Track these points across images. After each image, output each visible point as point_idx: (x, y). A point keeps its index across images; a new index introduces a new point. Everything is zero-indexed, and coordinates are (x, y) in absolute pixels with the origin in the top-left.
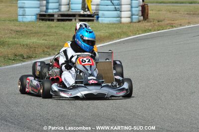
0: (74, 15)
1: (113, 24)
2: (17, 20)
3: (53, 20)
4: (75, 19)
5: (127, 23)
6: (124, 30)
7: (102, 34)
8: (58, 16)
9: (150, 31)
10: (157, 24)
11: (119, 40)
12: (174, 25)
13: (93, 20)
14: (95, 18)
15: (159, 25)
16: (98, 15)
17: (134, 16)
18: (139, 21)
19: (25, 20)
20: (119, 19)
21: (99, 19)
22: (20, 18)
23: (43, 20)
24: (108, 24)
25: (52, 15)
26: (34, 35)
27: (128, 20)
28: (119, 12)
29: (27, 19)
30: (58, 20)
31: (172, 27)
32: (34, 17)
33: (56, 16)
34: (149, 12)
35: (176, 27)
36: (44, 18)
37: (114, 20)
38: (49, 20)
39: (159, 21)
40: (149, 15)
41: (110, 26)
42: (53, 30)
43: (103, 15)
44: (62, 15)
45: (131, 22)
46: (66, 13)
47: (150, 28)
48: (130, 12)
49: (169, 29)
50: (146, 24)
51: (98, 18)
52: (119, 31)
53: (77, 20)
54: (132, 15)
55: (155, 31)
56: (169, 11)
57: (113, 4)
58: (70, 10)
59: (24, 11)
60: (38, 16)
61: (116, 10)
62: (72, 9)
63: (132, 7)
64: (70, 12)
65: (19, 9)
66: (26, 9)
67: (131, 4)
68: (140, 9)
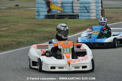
0: (66, 16)
1: (88, 20)
2: (35, 18)
3: (54, 18)
4: (66, 18)
5: (94, 20)
7: (84, 25)
8: (57, 16)
10: (110, 20)
13: (76, 18)
16: (78, 15)
19: (39, 18)
20: (90, 17)
22: (37, 17)
23: (49, 18)
24: (84, 20)
25: (54, 16)
27: (95, 18)
28: (89, 13)
29: (40, 17)
30: (57, 18)
32: (44, 17)
33: (56, 16)
34: (105, 14)
38: (52, 18)
41: (86, 21)
43: (81, 15)
44: (59, 16)
45: (96, 19)
46: (61, 14)
48: (95, 14)
51: (78, 17)
52: (92, 23)
53: (67, 18)
54: (97, 15)
56: (113, 13)
57: (87, 9)
58: (63, 13)
59: (39, 13)
60: (46, 16)
61: (88, 12)
62: (64, 12)
63: (96, 11)
64: (63, 14)
65: (36, 12)
66: (40, 12)
67: (96, 9)
68: (100, 11)
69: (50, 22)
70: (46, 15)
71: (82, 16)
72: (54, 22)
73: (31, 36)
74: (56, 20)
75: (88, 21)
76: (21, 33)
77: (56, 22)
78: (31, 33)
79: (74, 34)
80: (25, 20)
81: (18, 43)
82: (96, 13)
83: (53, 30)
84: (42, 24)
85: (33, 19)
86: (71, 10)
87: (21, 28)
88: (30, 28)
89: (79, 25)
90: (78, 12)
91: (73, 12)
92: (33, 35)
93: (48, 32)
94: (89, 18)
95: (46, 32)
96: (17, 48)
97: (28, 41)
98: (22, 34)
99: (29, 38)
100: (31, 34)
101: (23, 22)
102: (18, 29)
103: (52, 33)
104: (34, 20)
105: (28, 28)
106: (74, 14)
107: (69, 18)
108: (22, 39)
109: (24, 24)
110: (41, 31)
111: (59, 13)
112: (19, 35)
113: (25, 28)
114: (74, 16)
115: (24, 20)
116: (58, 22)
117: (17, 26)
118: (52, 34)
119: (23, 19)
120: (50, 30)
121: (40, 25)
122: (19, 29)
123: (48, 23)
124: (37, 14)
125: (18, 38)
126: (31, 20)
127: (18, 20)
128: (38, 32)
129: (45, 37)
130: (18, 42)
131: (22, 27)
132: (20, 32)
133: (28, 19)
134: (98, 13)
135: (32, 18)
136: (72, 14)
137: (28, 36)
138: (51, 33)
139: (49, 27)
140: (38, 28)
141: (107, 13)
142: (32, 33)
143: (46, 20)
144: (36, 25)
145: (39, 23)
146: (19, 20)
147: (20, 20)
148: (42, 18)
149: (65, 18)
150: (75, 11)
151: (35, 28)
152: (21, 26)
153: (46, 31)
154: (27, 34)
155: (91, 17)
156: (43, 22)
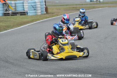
0: (18, 13)
1: (34, 16)
3: (9, 15)
6: (38, 18)
9: (49, 18)
10: (52, 14)
11: (35, 22)
14: (26, 14)
15: (52, 15)
16: (27, 12)
17: (42, 12)
18: (45, 14)
23: (5, 15)
24: (31, 16)
25: (9, 13)
27: (40, 14)
30: (12, 15)
31: (58, 16)
34: (49, 10)
35: (59, 16)
37: (34, 14)
38: (8, 15)
39: (52, 13)
40: (48, 11)
42: (9, 19)
43: (30, 12)
46: (14, 12)
47: (49, 17)
49: (56, 16)
50: (47, 15)
51: (27, 13)
52: (36, 18)
53: (19, 15)
54: (42, 11)
55: (50, 17)
57: (33, 8)
60: (3, 14)
61: (35, 10)
62: (17, 10)
63: (41, 8)
67: (41, 7)
68: (45, 9)
71: (30, 13)
77: (9, 18)
79: (18, 27)
82: (41, 10)
86: (23, 9)
89: (25, 20)
90: (27, 10)
91: (24, 10)
106: (25, 11)
107: (21, 15)
114: (24, 13)
116: (10, 18)
150: (25, 9)
155: (37, 13)
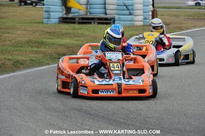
0: (93, 19)
1: (129, 27)
2: (42, 23)
3: (74, 23)
5: (140, 26)
8: (79, 20)
12: (182, 28)
13: (110, 23)
14: (111, 21)
16: (114, 18)
19: (49, 22)
20: (132, 22)
21: (116, 22)
22: (45, 21)
23: (65, 22)
25: (74, 19)
26: (65, 36)
27: (141, 23)
28: (133, 16)
29: (51, 21)
30: (79, 23)
31: (182, 30)
32: (57, 20)
33: (77, 19)
36: (66, 21)
38: (71, 23)
39: (167, 25)
41: (127, 28)
43: (119, 18)
44: (83, 19)
45: (143, 26)
48: (142, 17)
49: (179, 31)
51: (114, 21)
53: (96, 23)
54: (145, 19)
56: (171, 15)
57: (128, 9)
58: (88, 14)
59: (49, 14)
60: (61, 19)
61: (130, 14)
62: (90, 13)
63: (144, 12)
64: (89, 16)
65: (44, 13)
66: (51, 13)
67: (143, 10)
68: (151, 13)
69: (67, 29)
70: (60, 17)
71: (120, 20)
72: (74, 29)
73: (36, 52)
74: (77, 26)
75: (131, 28)
76: (19, 47)
77: (77, 29)
78: (36, 47)
80: (26, 25)
81: (14, 62)
82: (143, 15)
83: (72, 42)
84: (54, 33)
85: (39, 23)
86: (103, 10)
87: (19, 39)
88: (35, 38)
90: (113, 13)
91: (106, 14)
92: (40, 50)
93: (64, 45)
94: (131, 24)
95: (61, 45)
96: (13, 71)
97: (32, 60)
98: (21, 48)
99: (33, 55)
100: (36, 49)
101: (23, 27)
102: (14, 40)
103: (72, 47)
104: (41, 25)
105: (31, 38)
106: (107, 16)
107: (99, 23)
108: (22, 56)
109: (24, 32)
110: (54, 44)
111: (83, 15)
112: (17, 50)
113: (26, 38)
114: (106, 19)
115: (24, 25)
117: (14, 35)
118: (71, 49)
119: (22, 23)
120: (68, 43)
121: (52, 34)
122: (16, 40)
123: (64, 31)
124: (46, 15)
125: (15, 54)
126: (36, 24)
127: (14, 26)
128: (48, 45)
129: (59, 54)
130: (16, 61)
131: (22, 36)
132: (19, 45)
133: (30, 23)
134: (147, 15)
135: (37, 21)
136: (103, 16)
137: (32, 51)
138: (68, 47)
139: (66, 37)
140: (47, 38)
141: (161, 15)
142: (38, 47)
143: (61, 25)
144: (44, 34)
145: (49, 31)
146: (16, 25)
147: (18, 25)
148: (54, 22)
149: (93, 23)
150: (108, 12)
151: (43, 38)
152: (19, 34)
153: (61, 43)
154: (30, 49)
155: (135, 22)
156: (55, 29)
